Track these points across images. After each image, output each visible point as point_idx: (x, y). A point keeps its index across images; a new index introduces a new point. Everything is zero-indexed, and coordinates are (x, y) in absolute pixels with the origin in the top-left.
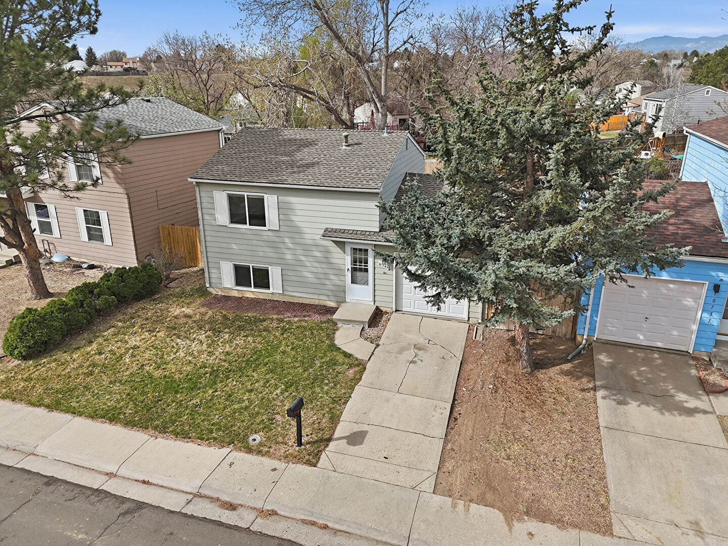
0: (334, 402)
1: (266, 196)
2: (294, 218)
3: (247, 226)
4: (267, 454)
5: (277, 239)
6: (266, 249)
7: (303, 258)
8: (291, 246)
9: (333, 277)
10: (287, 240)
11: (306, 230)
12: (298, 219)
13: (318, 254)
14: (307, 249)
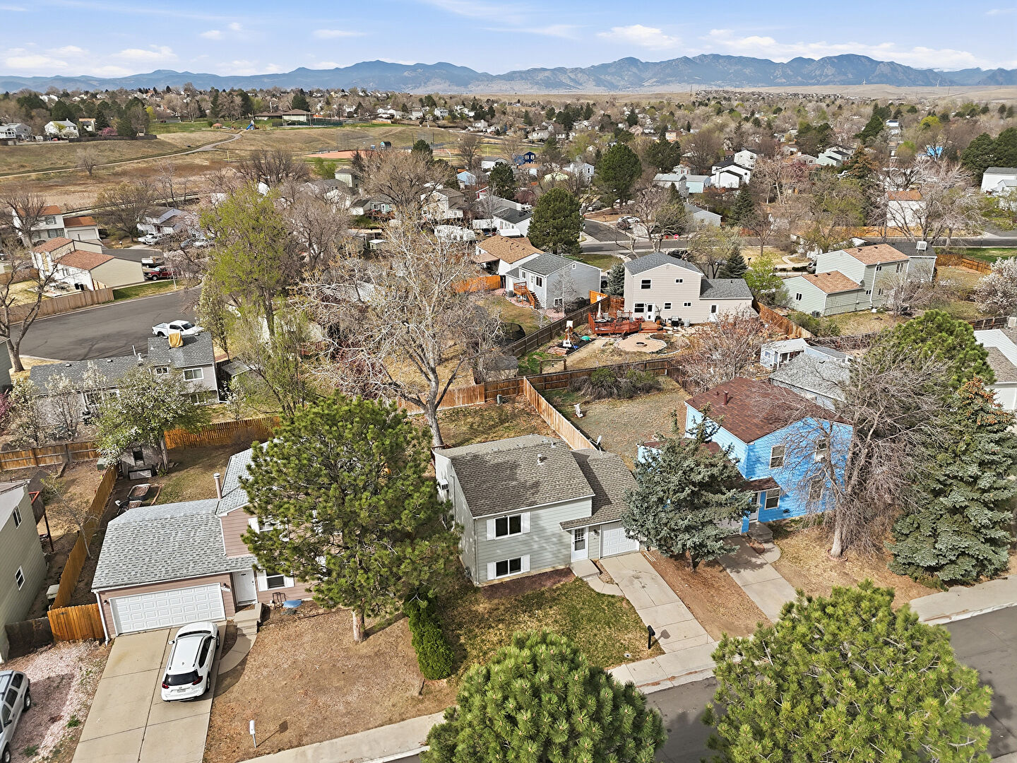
0: (637, 623)
1: (522, 514)
2: (540, 522)
3: (509, 535)
4: (641, 659)
5: (528, 538)
6: (521, 546)
7: (545, 545)
8: (537, 539)
9: (563, 550)
10: (535, 537)
11: (547, 527)
12: (542, 523)
13: (554, 539)
14: (547, 539)
